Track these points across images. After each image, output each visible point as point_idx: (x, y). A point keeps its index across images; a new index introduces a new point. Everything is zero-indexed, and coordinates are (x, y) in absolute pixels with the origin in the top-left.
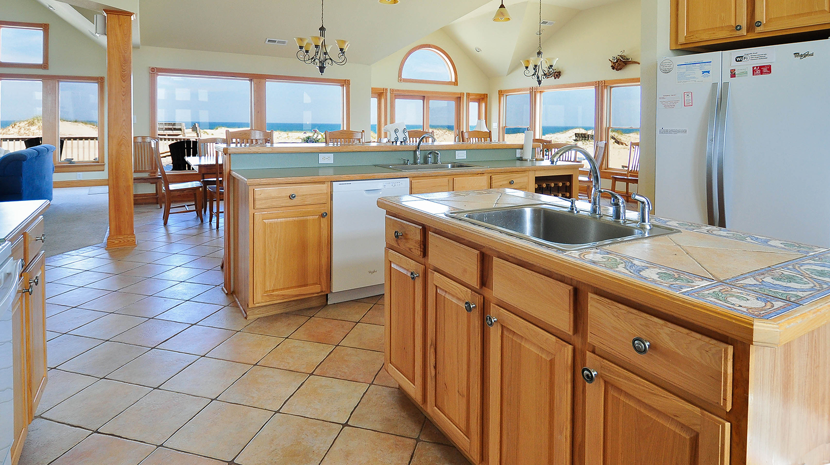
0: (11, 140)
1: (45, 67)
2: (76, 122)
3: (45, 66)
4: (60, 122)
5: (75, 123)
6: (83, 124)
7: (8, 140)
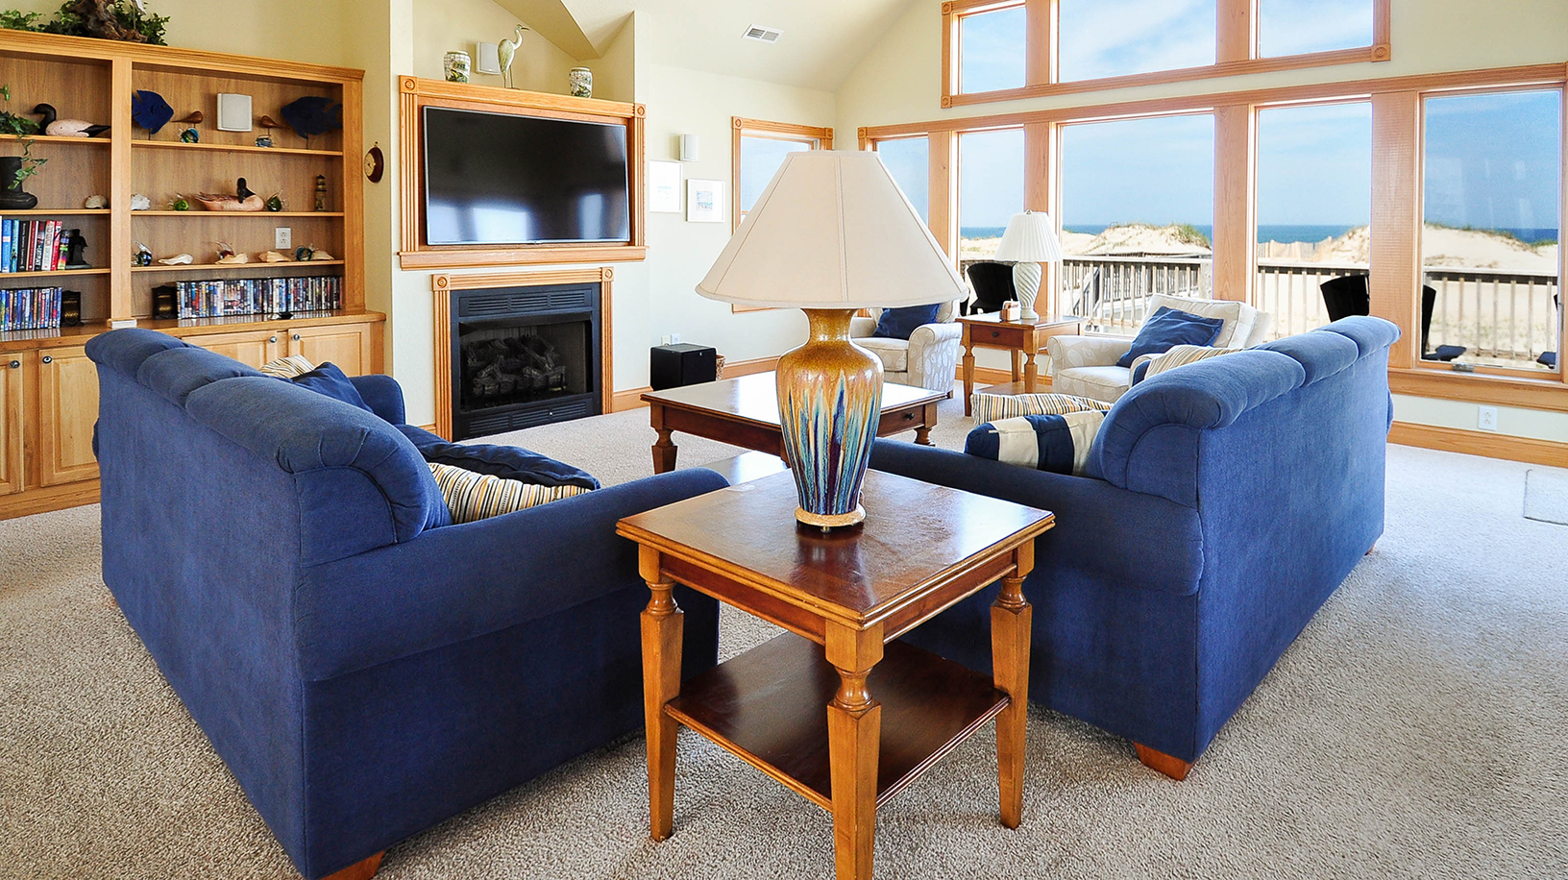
0: (1283, 270)
1: (1379, 53)
2: (1468, 229)
3: (1380, 51)
4: (1424, 227)
5: (1467, 233)
6: (1485, 235)
7: (1277, 272)
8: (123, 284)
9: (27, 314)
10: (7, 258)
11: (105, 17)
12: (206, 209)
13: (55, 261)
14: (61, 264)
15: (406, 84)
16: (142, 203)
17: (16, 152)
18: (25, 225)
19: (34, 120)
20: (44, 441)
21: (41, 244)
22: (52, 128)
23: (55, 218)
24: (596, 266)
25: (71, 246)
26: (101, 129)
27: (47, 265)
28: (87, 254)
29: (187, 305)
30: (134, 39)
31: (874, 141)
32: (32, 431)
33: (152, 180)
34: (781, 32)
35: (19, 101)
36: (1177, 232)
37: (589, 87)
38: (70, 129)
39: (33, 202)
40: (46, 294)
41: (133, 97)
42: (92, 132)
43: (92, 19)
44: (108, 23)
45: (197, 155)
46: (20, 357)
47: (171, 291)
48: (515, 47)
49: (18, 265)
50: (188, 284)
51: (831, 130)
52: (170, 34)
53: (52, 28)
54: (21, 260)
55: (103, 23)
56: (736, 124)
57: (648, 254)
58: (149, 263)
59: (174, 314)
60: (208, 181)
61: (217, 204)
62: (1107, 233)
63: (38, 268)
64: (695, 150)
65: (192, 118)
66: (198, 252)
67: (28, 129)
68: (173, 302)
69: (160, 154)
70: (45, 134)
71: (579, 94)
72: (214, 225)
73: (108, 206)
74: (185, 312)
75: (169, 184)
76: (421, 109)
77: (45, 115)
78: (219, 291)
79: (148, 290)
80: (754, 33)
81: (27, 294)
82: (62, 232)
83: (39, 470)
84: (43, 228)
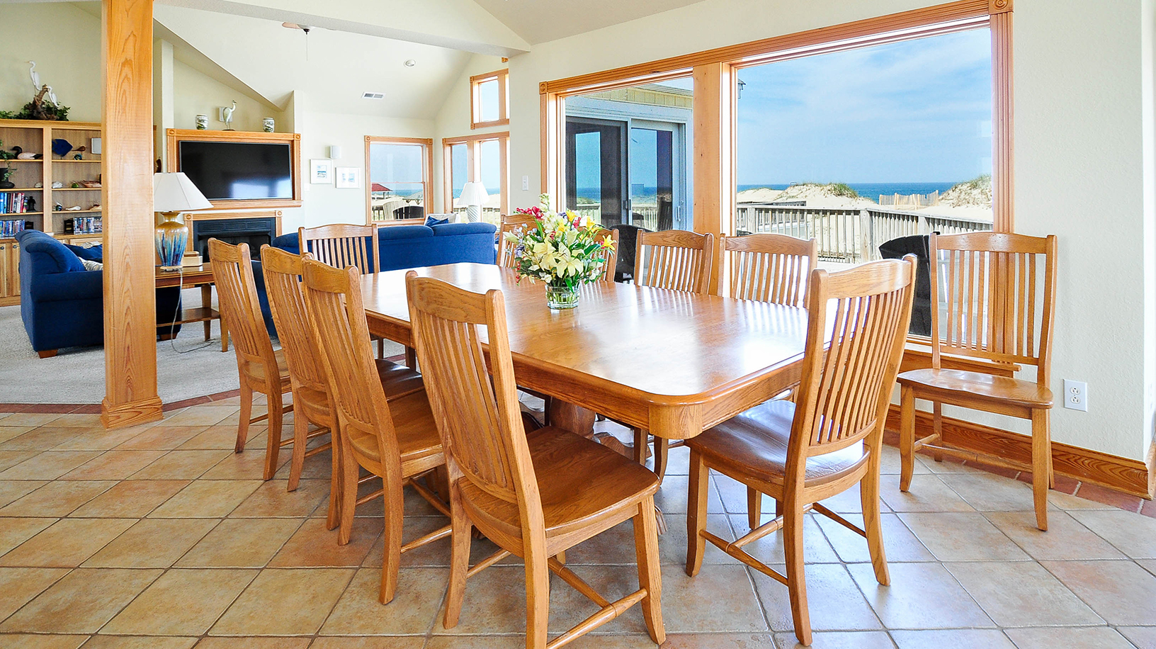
8: (49, 219)
9: (10, 230)
10: (2, 208)
11: (41, 110)
12: (86, 187)
13: (22, 209)
14: (24, 210)
15: (170, 132)
16: (58, 185)
17: (6, 166)
18: (9, 194)
19: (13, 153)
20: (14, 278)
21: (16, 202)
22: (19, 156)
23: (22, 192)
24: (273, 210)
25: (28, 203)
26: (40, 156)
27: (18, 211)
28: (36, 207)
29: (78, 227)
30: (53, 119)
31: (451, 145)
32: (9, 274)
33: (64, 175)
34: (384, 94)
35: (7, 146)
36: (833, 189)
37: (272, 127)
38: (27, 156)
39: (13, 186)
40: (18, 223)
41: (52, 142)
42: (36, 157)
43: (35, 111)
44: (42, 113)
45: (84, 165)
46: (4, 245)
47: (71, 221)
48: (231, 111)
49: (7, 210)
50: (78, 220)
51: (431, 140)
52: (69, 115)
53: (20, 117)
54: (8, 209)
55: (40, 113)
56: (368, 139)
57: (302, 204)
58: (61, 210)
59: (72, 232)
60: (89, 175)
61: (90, 185)
62: (789, 190)
63: (15, 212)
64: (339, 153)
65: (81, 149)
66: (84, 205)
67: (9, 157)
68: (72, 226)
69: (67, 165)
70: (17, 159)
71: (266, 130)
72: (91, 194)
73: (42, 187)
74: (77, 230)
75: (70, 178)
76: (178, 142)
77: (18, 150)
78: (92, 221)
79: (62, 221)
80: (367, 95)
81: (10, 222)
82: (24, 198)
83: (12, 289)
84: (16, 196)
